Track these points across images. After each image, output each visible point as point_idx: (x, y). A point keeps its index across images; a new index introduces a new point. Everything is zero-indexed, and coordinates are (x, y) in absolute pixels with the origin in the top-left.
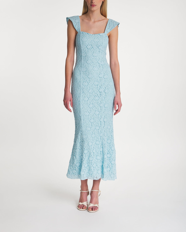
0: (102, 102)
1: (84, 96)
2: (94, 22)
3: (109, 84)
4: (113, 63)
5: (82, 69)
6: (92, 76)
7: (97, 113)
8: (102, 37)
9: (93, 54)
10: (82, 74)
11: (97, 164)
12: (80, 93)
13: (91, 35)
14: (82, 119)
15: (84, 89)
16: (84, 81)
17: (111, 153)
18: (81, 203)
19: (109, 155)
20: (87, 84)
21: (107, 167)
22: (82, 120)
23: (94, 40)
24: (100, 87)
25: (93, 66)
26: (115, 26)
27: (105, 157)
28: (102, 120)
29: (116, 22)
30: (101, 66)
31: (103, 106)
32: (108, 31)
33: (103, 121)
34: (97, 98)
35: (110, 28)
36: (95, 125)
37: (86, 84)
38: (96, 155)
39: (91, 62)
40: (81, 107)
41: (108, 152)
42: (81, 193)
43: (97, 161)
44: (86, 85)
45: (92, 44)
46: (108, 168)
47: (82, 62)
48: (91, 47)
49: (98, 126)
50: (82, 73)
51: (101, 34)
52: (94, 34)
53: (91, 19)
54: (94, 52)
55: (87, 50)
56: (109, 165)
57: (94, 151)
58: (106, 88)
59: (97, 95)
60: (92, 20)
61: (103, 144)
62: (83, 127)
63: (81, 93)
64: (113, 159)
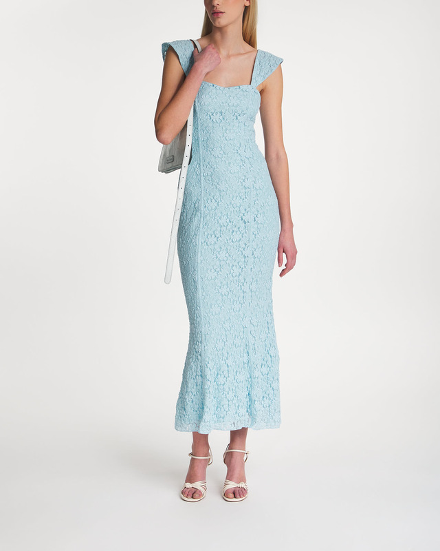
0: (248, 244)
1: (206, 233)
2: (229, 57)
3: (266, 202)
4: (273, 155)
5: (202, 170)
6: (227, 186)
7: (236, 271)
8: (245, 93)
9: (225, 135)
10: (202, 182)
11: (236, 392)
12: (198, 227)
13: (222, 88)
14: (199, 287)
15: (208, 217)
16: (209, 197)
17: (269, 363)
18: (189, 485)
19: (265, 370)
20: (216, 204)
21: (263, 397)
22: (200, 291)
23: (229, 101)
24: (245, 210)
25: (227, 162)
26: (274, 69)
27: (257, 373)
28: (246, 288)
29: (275, 58)
30: (246, 161)
31: (250, 255)
32: (258, 80)
33: (248, 291)
34: (237, 236)
35: (262, 74)
36: (232, 300)
37: (214, 204)
38: (235, 370)
39: (222, 152)
40: (199, 258)
41: (264, 363)
42: (193, 461)
43: (236, 384)
44: (214, 207)
45: (223, 111)
46: (265, 399)
47: (201, 153)
48: (221, 118)
49: (238, 303)
50: (203, 178)
51: (245, 87)
52: (229, 87)
53: (219, 49)
54: (226, 129)
55: (211, 125)
56: (268, 392)
57: (230, 362)
58: (261, 212)
59: (239, 228)
60: (223, 52)
61: (250, 345)
62: (201, 306)
63: (201, 226)
64: (275, 378)
